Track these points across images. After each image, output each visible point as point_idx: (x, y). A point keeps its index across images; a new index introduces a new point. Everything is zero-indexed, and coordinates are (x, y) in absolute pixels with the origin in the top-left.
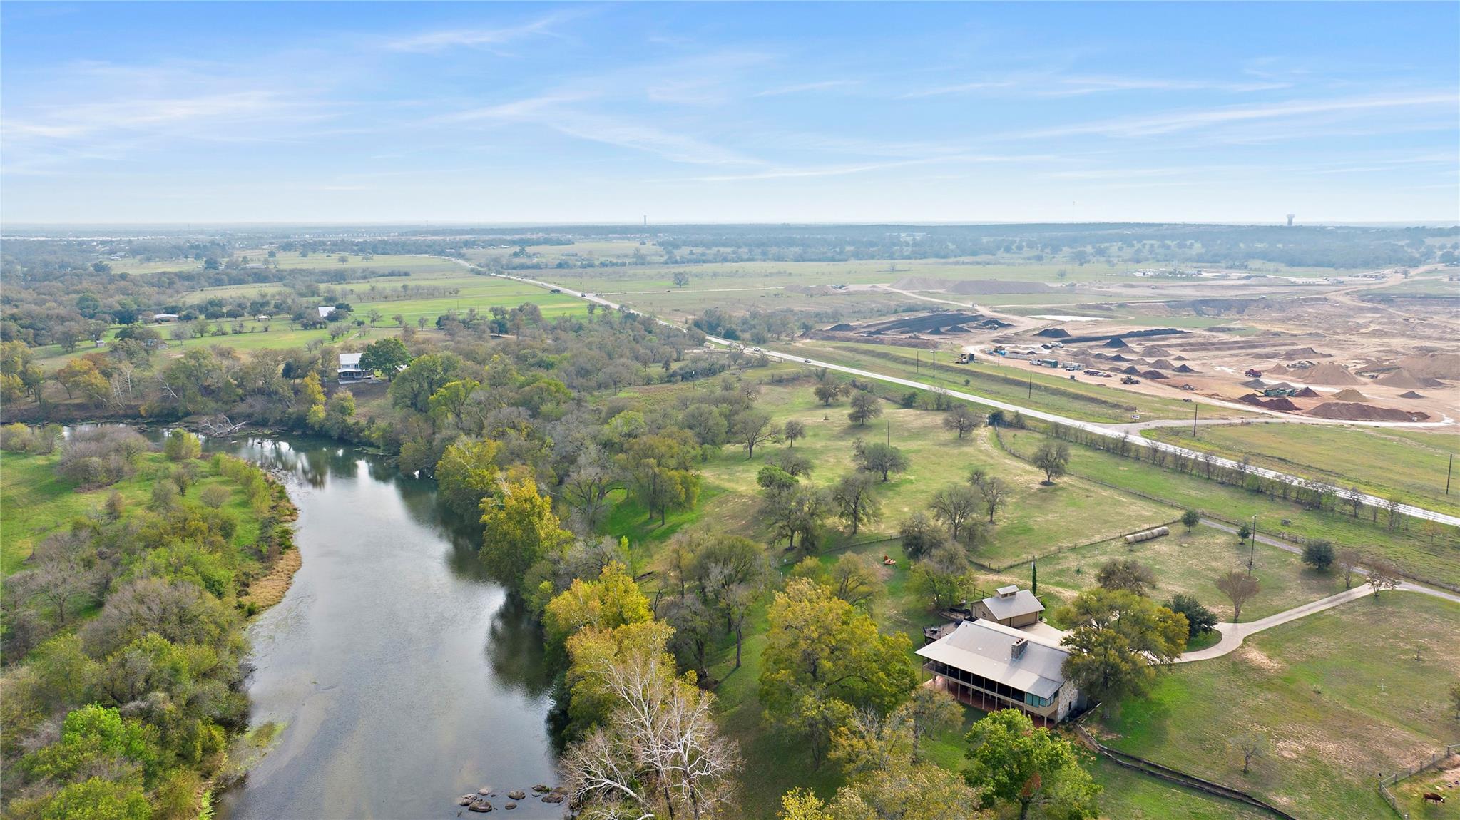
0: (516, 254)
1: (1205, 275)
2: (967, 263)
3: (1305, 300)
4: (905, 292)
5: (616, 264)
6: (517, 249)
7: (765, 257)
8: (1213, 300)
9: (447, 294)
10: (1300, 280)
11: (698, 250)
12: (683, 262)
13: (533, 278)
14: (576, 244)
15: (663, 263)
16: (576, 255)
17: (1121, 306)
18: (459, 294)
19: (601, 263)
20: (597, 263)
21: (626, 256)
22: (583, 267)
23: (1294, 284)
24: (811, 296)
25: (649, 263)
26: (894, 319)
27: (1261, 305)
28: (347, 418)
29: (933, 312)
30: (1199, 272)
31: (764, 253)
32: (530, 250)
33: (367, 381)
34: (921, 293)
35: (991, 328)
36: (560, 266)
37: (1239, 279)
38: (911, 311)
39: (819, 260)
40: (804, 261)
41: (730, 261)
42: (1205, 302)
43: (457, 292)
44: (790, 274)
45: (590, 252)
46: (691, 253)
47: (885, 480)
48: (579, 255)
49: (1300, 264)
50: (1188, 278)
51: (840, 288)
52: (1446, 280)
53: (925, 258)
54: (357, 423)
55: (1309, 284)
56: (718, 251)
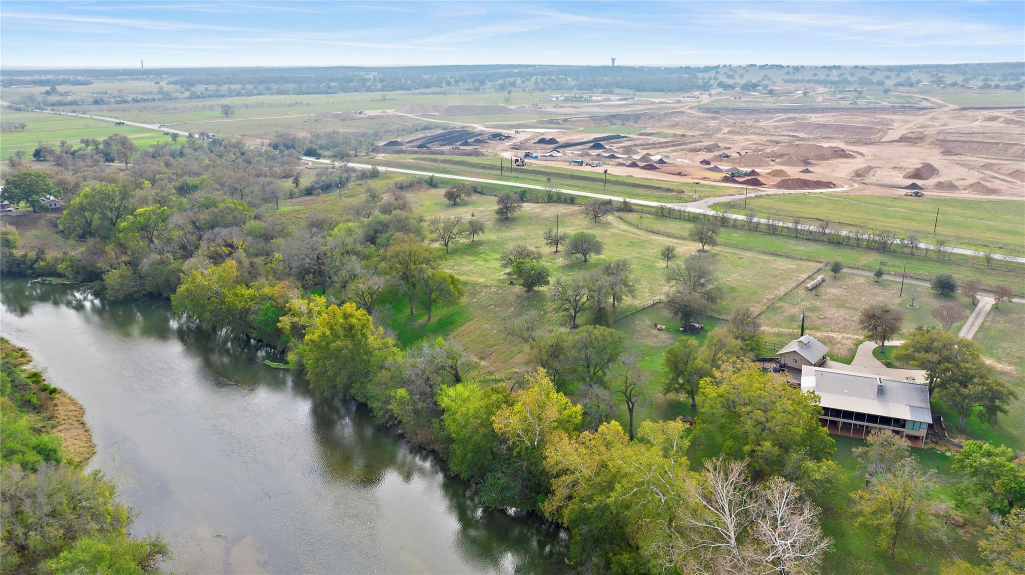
0: (47, 93)
1: (594, 98)
2: (428, 94)
3: (672, 113)
4: (410, 115)
5: (145, 101)
6: (48, 88)
7: (269, 91)
8: (619, 115)
9: (13, 128)
10: (657, 101)
11: (212, 87)
12: (204, 97)
13: (84, 113)
14: (94, 85)
15: (187, 98)
16: (106, 93)
17: (565, 120)
18: (26, 128)
19: (133, 99)
20: (129, 99)
21: (151, 93)
22: (118, 103)
23: (653, 103)
24: (344, 120)
25: (176, 99)
26: (421, 136)
27: (648, 117)
28: (14, 251)
29: (444, 129)
30: (591, 97)
31: (269, 89)
32: (59, 88)
33: (9, 213)
34: (423, 116)
35: (500, 139)
36: (96, 102)
37: (619, 100)
38: (428, 129)
39: (316, 93)
40: (303, 94)
41: (243, 95)
42: (614, 116)
43: (23, 127)
44: (308, 104)
45: (120, 91)
46: (207, 90)
47: (586, 261)
48: (108, 92)
49: (643, 90)
50: (586, 101)
51: (360, 113)
52: (732, 98)
53: (394, 90)
54: (25, 256)
55: (663, 103)
56: (229, 88)
